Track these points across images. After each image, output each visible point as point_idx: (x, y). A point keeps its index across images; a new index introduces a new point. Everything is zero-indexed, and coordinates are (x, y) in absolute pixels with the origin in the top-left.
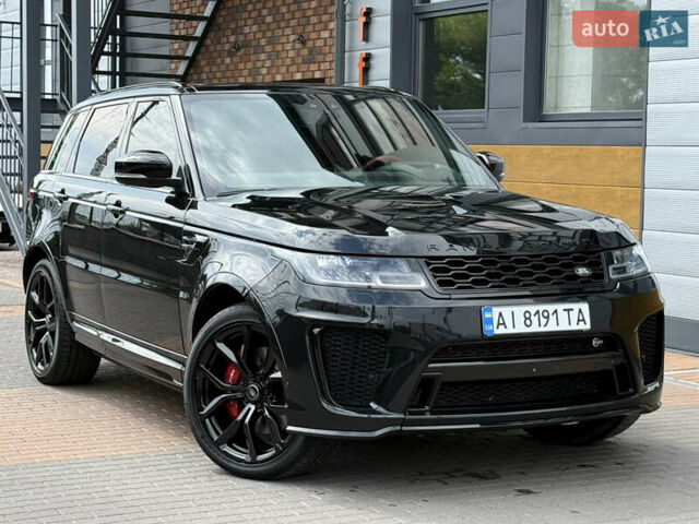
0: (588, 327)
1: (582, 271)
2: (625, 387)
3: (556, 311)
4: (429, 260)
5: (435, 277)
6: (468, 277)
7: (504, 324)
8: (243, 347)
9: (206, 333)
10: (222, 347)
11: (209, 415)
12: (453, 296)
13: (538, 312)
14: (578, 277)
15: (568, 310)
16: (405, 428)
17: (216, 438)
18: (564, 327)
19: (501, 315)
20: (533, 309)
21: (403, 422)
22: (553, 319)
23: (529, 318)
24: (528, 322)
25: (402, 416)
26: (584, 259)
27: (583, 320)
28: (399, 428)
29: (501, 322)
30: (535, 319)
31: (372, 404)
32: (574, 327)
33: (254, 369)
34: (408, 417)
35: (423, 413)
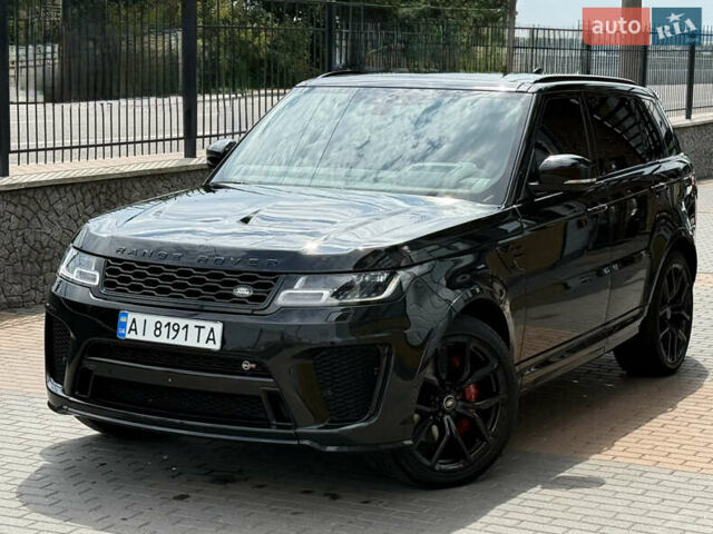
0: (217, 347)
1: (242, 291)
3: (187, 326)
4: (111, 261)
5: (106, 278)
7: (135, 330)
13: (169, 324)
15: (200, 327)
19: (134, 321)
20: (164, 320)
22: (182, 333)
23: (160, 329)
24: (158, 332)
27: (213, 339)
29: (133, 327)
30: (164, 330)
32: (202, 345)
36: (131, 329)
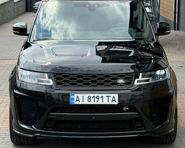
0: (117, 103)
1: (120, 81)
3: (102, 97)
4: (56, 74)
5: (56, 81)
6: (69, 82)
7: (79, 100)
12: (61, 89)
13: (94, 97)
15: (108, 97)
18: (105, 103)
19: (78, 97)
20: (92, 95)
23: (90, 99)
25: (41, 130)
26: (124, 76)
27: (115, 100)
32: (110, 103)
36: (76, 100)
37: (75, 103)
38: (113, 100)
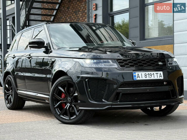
0: (163, 78)
1: (160, 63)
2: (173, 96)
3: (153, 74)
4: (118, 60)
5: (119, 64)
6: (129, 64)
7: (139, 77)
8: (66, 88)
9: (56, 84)
10: (60, 88)
11: (57, 107)
12: (125, 69)
13: (148, 74)
14: (159, 65)
15: (157, 73)
16: (112, 106)
17: (59, 114)
18: (156, 78)
19: (138, 74)
20: (147, 73)
21: (112, 105)
22: (153, 76)
23: (146, 76)
24: (146, 77)
25: (112, 103)
26: (161, 60)
27: (161, 76)
28: (111, 106)
29: (138, 76)
30: (148, 76)
31: (103, 100)
32: (159, 78)
33: (69, 94)
34: (113, 103)
35: (117, 102)
36: (138, 77)
37: (137, 79)
38: (160, 76)
